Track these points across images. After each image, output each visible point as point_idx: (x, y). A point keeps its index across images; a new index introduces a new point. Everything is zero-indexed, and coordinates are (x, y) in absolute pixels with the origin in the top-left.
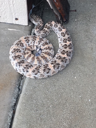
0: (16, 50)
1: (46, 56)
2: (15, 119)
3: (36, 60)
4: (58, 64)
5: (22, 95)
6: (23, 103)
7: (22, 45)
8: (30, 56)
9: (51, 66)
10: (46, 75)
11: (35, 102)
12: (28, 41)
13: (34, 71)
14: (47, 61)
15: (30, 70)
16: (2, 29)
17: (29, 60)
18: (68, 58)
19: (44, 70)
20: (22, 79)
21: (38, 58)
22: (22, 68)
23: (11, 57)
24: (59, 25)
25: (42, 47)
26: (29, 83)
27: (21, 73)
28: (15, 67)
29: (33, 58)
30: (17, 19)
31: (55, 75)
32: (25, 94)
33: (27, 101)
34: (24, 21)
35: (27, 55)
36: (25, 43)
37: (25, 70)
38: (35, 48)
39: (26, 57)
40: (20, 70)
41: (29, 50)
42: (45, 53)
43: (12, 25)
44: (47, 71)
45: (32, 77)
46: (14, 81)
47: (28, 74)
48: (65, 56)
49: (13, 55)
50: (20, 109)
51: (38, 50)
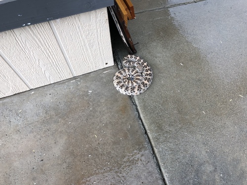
0: (119, 82)
1: (138, 77)
2: (145, 124)
3: (134, 83)
4: (149, 79)
5: (139, 108)
6: (143, 112)
7: (120, 78)
8: (129, 82)
9: (146, 82)
10: (146, 88)
11: (149, 108)
12: (122, 74)
13: (138, 90)
14: (140, 80)
15: (136, 90)
16: (100, 74)
17: (130, 85)
18: (151, 72)
19: (144, 86)
20: (132, 98)
21: (134, 81)
22: (129, 91)
23: (117, 89)
24: (133, 56)
25: (132, 74)
26: (138, 98)
27: (130, 95)
28: (124, 93)
29: (132, 82)
30: (106, 64)
31: (150, 86)
32: (141, 106)
33: (144, 109)
34: (111, 63)
35: (127, 82)
36: (121, 76)
37: (132, 91)
38: (128, 76)
39: (127, 84)
40: (129, 93)
41: (125, 79)
42: (137, 76)
43: (104, 69)
44: (145, 85)
45: (138, 94)
46: (129, 101)
47: (135, 93)
48: (149, 72)
49: (119, 86)
50: (144, 117)
51: (131, 76)
